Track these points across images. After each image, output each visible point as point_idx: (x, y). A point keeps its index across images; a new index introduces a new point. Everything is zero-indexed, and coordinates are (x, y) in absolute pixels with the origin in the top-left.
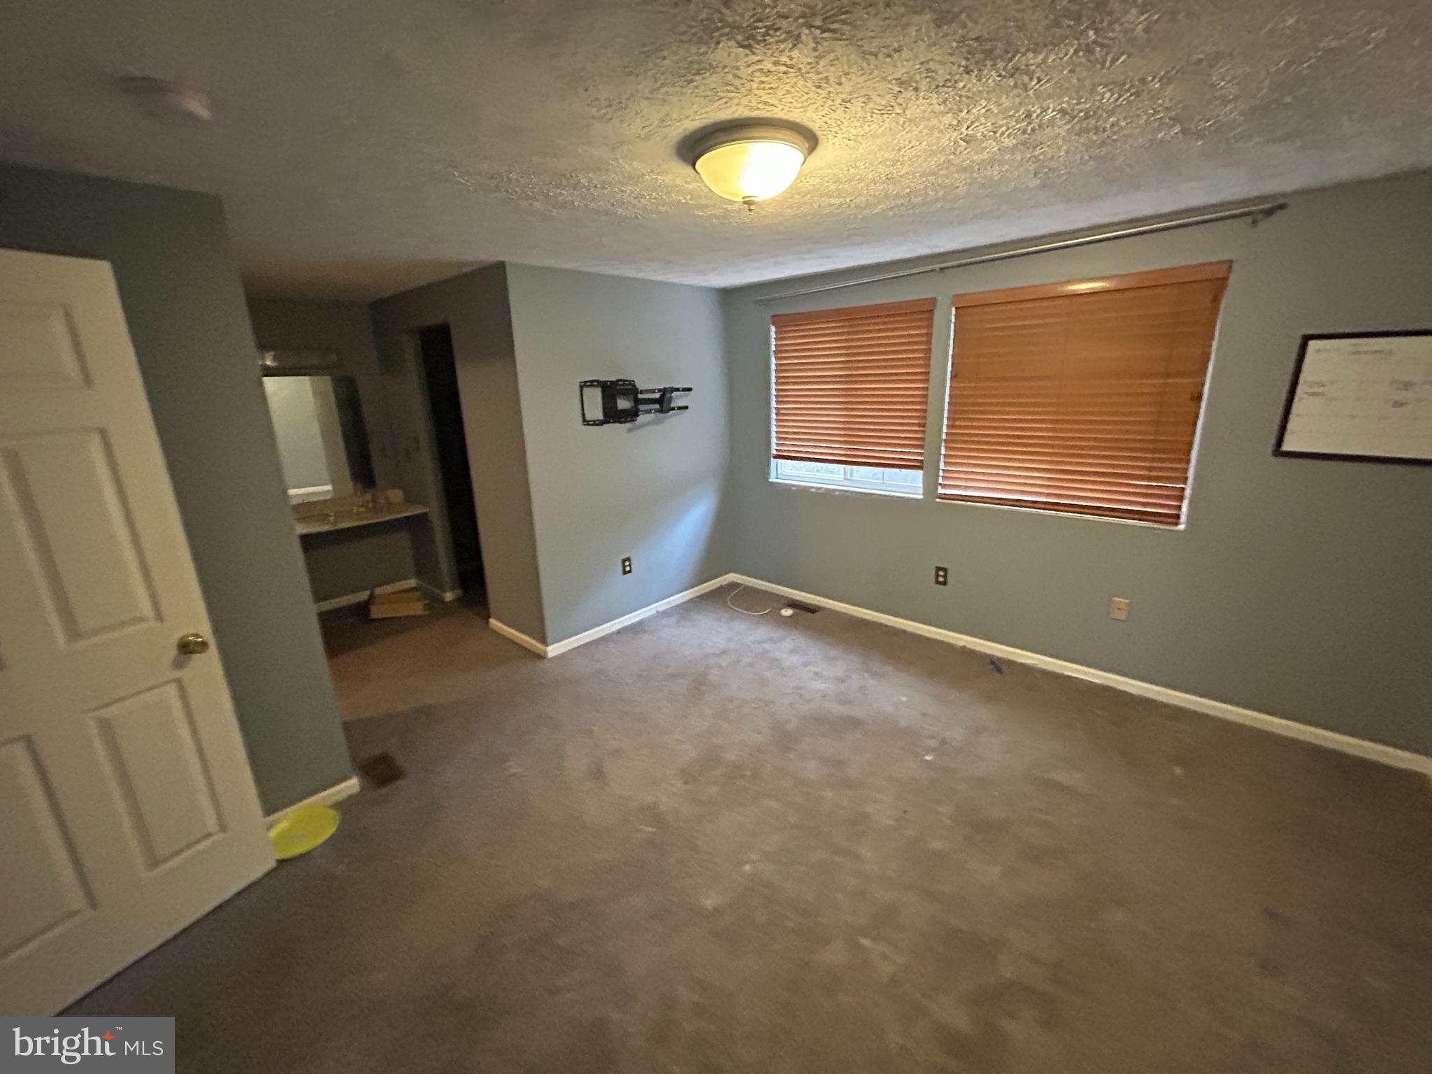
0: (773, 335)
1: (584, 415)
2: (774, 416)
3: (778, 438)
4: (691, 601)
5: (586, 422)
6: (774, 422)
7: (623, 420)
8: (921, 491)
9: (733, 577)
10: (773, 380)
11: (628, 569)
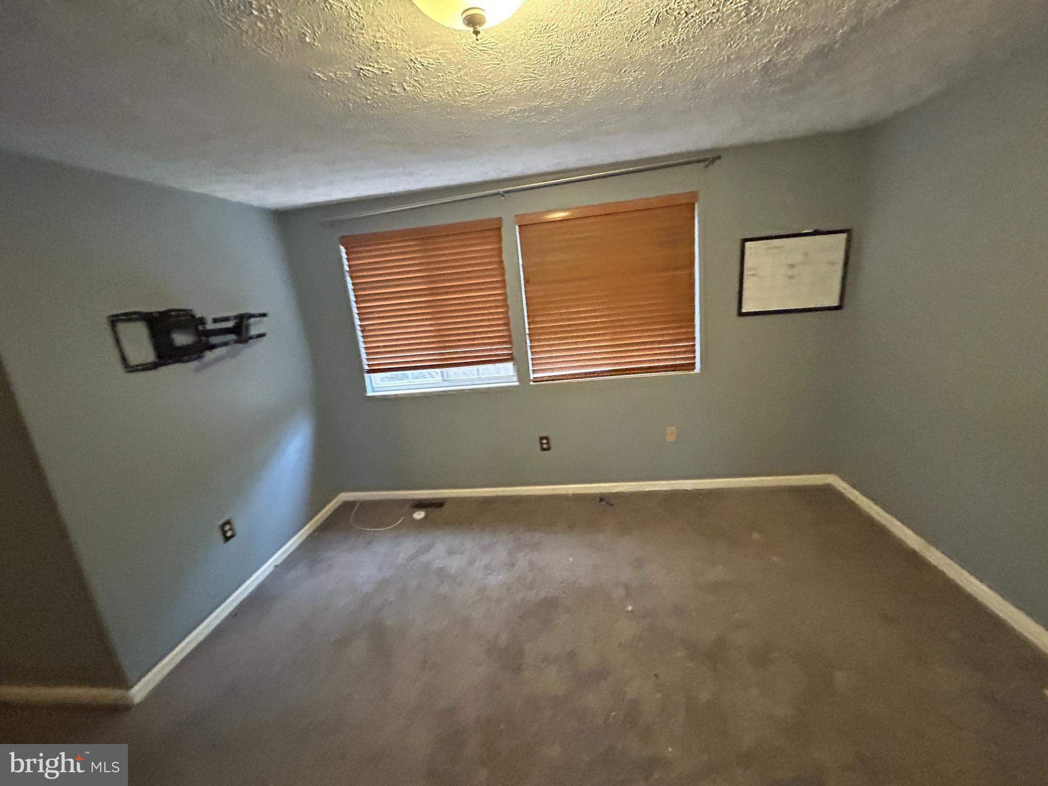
0: (344, 256)
1: (124, 359)
2: (359, 334)
3: (368, 354)
4: (310, 538)
5: (130, 368)
6: (361, 339)
7: (186, 358)
8: (515, 378)
9: (344, 497)
10: (353, 299)
11: (229, 534)
